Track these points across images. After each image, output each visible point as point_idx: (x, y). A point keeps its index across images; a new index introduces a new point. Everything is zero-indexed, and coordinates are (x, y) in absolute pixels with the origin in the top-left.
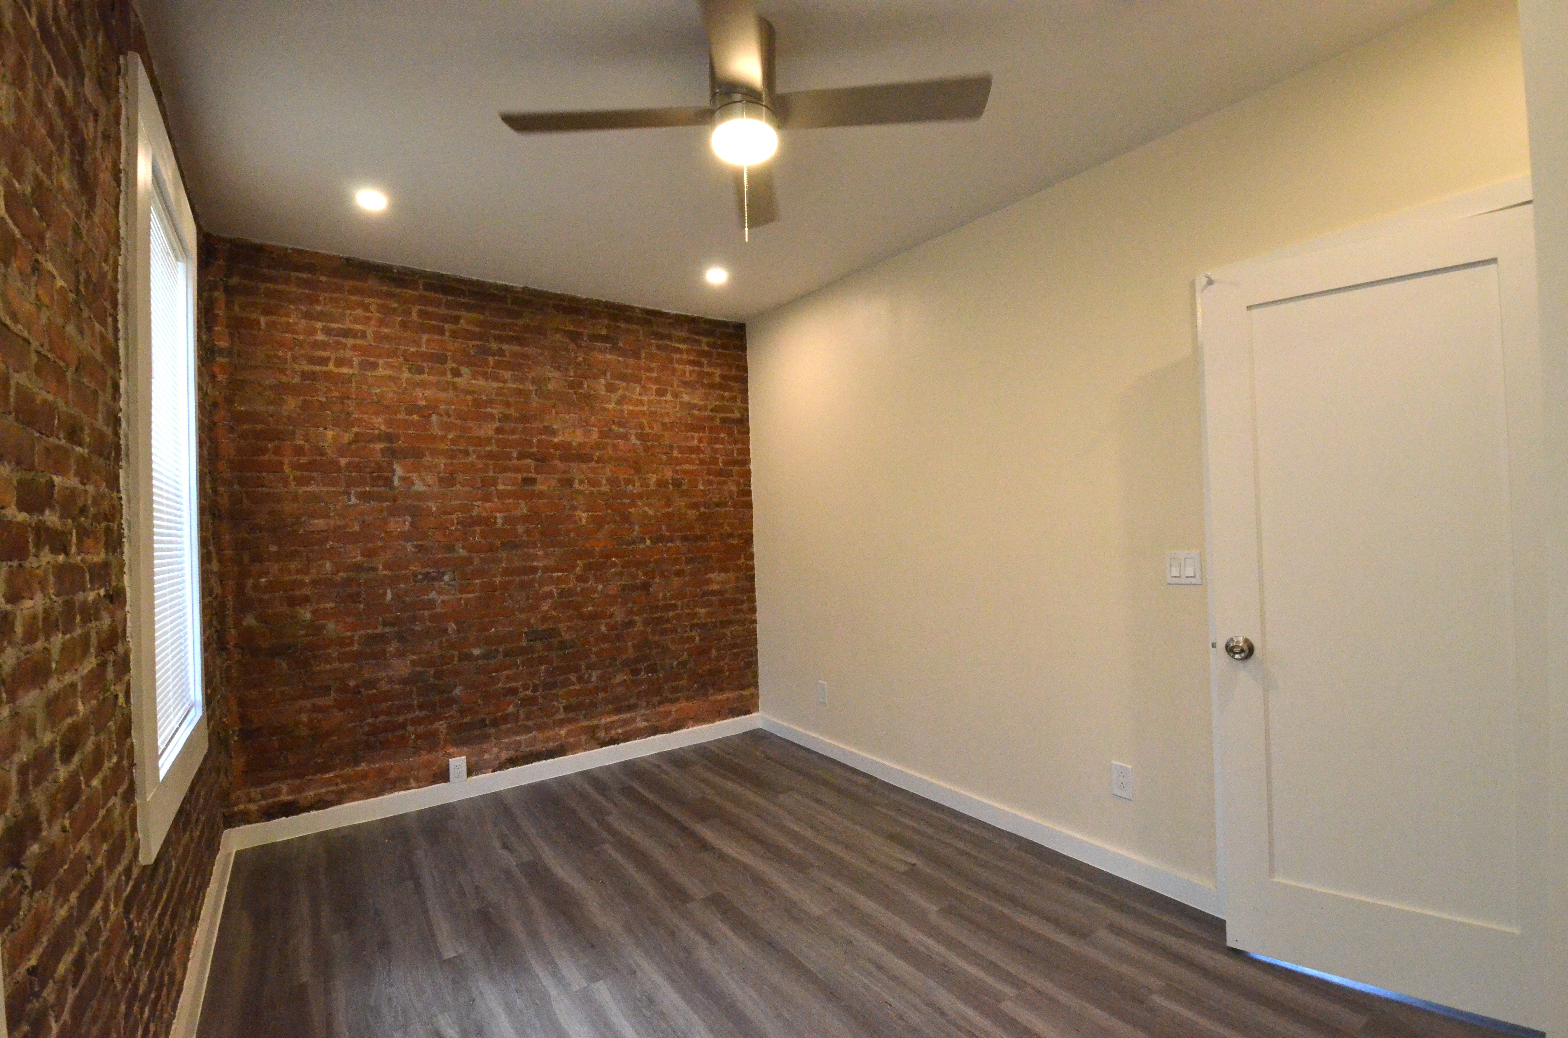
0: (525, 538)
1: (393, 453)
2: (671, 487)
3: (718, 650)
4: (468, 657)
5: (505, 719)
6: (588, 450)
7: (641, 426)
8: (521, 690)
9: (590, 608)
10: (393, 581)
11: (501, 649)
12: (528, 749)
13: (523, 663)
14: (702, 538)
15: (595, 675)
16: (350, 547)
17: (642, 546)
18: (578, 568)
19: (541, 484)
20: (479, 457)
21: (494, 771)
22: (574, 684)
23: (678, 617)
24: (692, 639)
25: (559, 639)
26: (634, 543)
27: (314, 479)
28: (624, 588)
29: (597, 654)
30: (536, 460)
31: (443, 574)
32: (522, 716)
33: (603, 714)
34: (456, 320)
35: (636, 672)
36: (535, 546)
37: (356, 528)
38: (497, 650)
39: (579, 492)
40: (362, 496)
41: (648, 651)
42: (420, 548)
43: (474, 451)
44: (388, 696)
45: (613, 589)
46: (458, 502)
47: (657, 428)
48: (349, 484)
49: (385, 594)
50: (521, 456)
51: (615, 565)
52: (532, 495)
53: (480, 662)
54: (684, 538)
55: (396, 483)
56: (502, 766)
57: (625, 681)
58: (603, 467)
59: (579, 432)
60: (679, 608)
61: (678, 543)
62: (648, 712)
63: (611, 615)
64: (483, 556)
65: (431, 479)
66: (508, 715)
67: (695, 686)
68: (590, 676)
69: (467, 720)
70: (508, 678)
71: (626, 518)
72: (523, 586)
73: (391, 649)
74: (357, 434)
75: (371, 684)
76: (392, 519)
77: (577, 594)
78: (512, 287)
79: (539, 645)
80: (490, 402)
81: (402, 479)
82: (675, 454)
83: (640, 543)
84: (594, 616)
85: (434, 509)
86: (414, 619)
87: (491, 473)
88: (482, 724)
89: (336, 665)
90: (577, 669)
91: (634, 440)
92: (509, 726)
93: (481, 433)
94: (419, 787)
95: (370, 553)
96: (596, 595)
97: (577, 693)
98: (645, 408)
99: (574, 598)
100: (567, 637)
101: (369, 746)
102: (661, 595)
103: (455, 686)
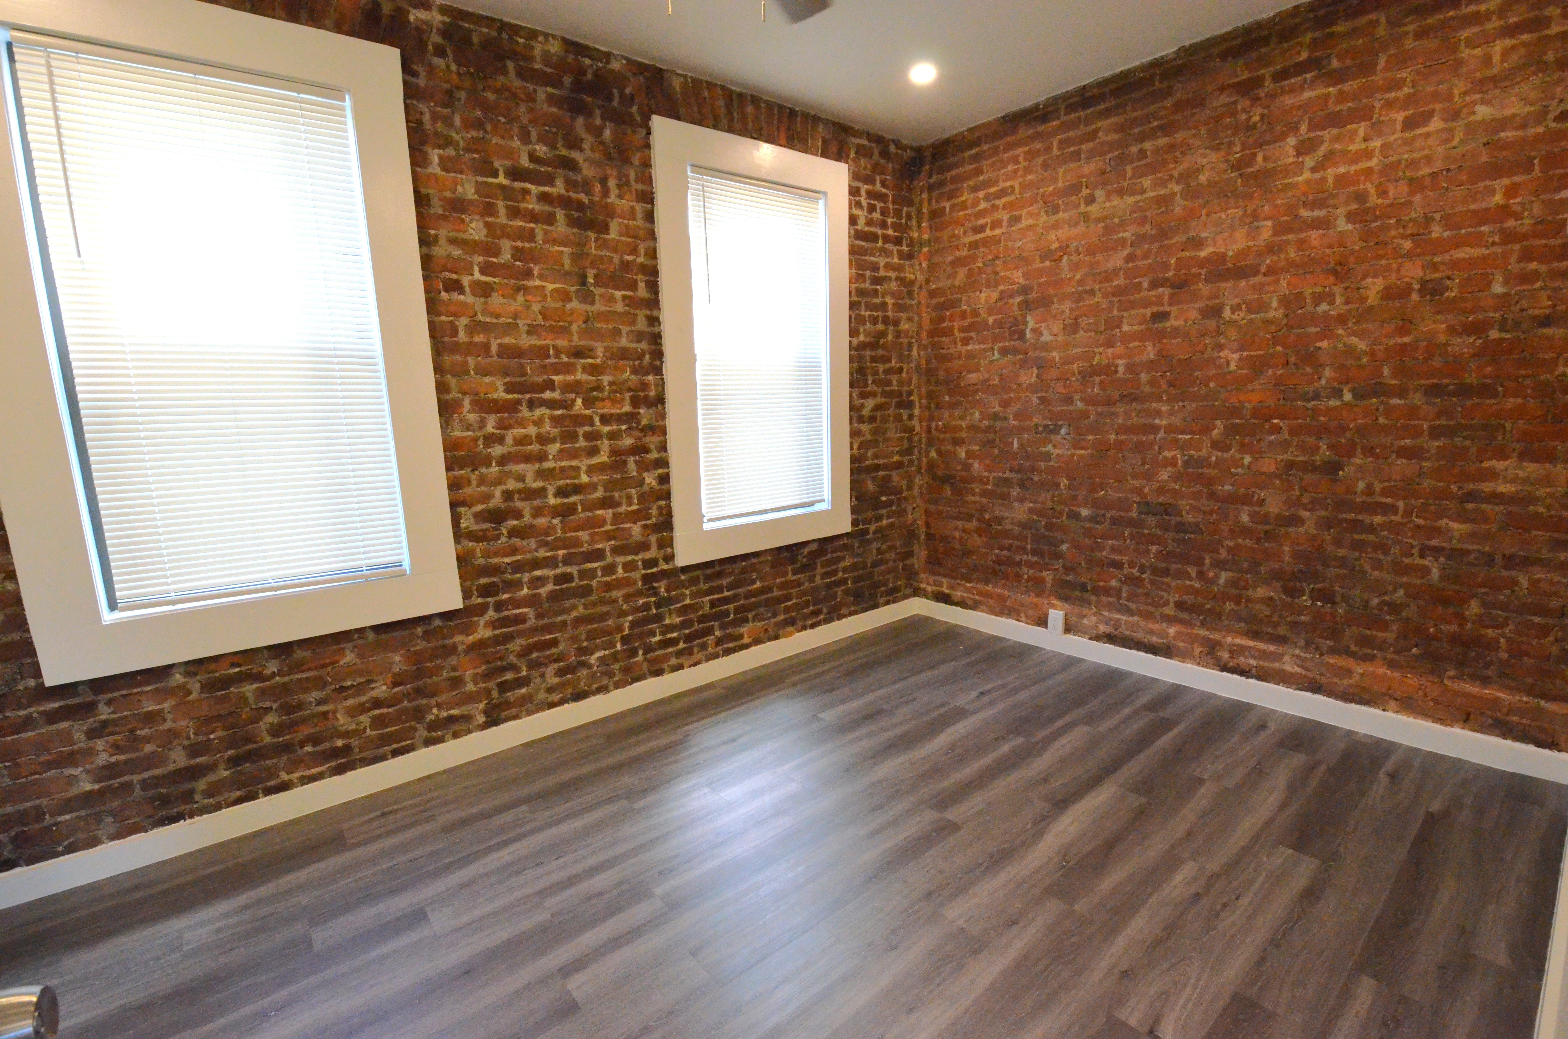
0: (1148, 389)
1: (1027, 305)
2: (1415, 297)
3: (1484, 604)
4: (1074, 516)
5: (1107, 591)
6: (1252, 260)
7: (1361, 197)
8: (1126, 565)
9: (1228, 487)
10: (1021, 430)
11: (1108, 516)
12: (1128, 633)
13: (1132, 538)
14: (1485, 390)
15: (1224, 576)
16: (991, 398)
17: (1333, 403)
18: (1215, 432)
19: (1176, 318)
20: (1105, 296)
21: (1090, 639)
22: (1191, 579)
23: (1391, 526)
24: (1425, 571)
25: (1178, 519)
26: (1316, 396)
27: (972, 338)
28: (1290, 465)
29: (1230, 550)
30: (1172, 286)
31: (1061, 427)
32: (1124, 595)
33: (1229, 630)
34: (1092, 136)
35: (1293, 592)
36: (1159, 399)
37: (997, 381)
38: (1104, 516)
39: (1233, 323)
40: (1004, 352)
41: (1319, 568)
42: (1043, 400)
43: (1100, 290)
44: (1007, 534)
45: (1268, 465)
46: (1079, 350)
47: (1397, 191)
48: (996, 339)
49: (1012, 443)
50: (1154, 285)
51: (1278, 430)
52: (1161, 334)
53: (1087, 525)
54: (1433, 391)
55: (1028, 335)
56: (1097, 638)
57: (1271, 599)
58: (1277, 281)
59: (1240, 234)
60: (1401, 513)
61: (1417, 399)
62: (1306, 655)
63: (1262, 502)
64: (1099, 410)
65: (1057, 327)
66: (1111, 588)
67: (1414, 650)
68: (1217, 576)
69: (1070, 578)
70: (1113, 549)
71: (1310, 358)
72: (1140, 447)
73: (1015, 492)
74: (1002, 292)
75: (999, 520)
76: (1023, 372)
77: (1209, 466)
78: (1162, 58)
79: (1151, 521)
80: (1123, 224)
81: (1034, 330)
82: (1437, 232)
83: (1329, 398)
84: (1232, 499)
85: (1057, 359)
86: (1033, 469)
87: (1115, 313)
88: (1083, 588)
89: (977, 498)
90: (1199, 562)
91: (1343, 225)
92: (1110, 599)
93: (1110, 265)
94: (1027, 623)
95: (1005, 404)
96: (1239, 470)
97: (1196, 592)
98: (1374, 162)
99: (1205, 470)
100: (1190, 518)
101: (995, 572)
102: (1361, 485)
103: (1062, 542)
